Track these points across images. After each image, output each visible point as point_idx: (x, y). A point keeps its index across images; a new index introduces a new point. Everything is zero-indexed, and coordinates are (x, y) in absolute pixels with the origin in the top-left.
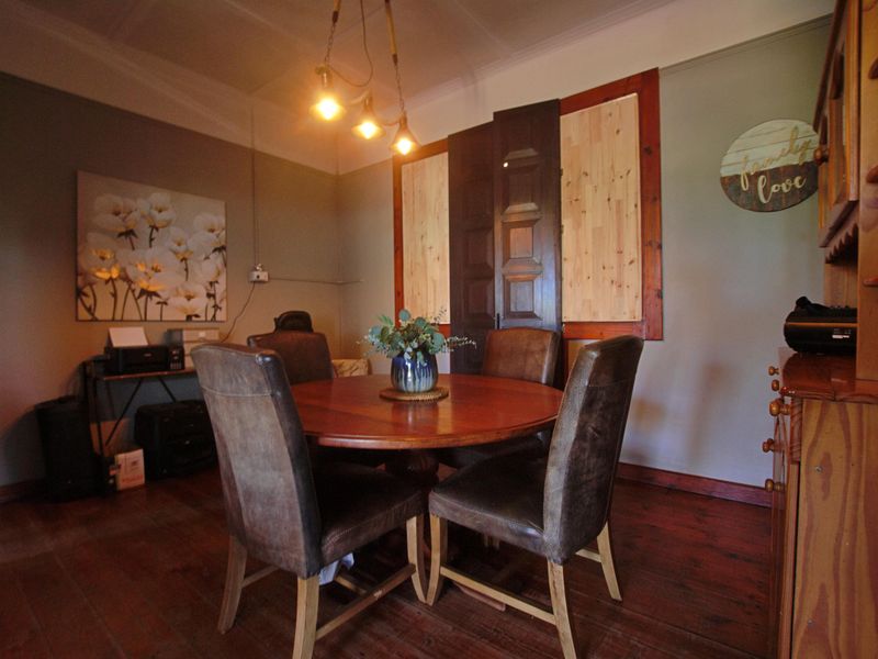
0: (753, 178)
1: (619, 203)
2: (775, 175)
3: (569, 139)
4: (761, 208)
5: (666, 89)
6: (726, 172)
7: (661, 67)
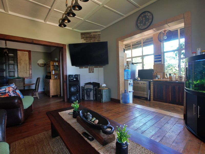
0: (40, 64)
1: (26, 64)
2: (42, 64)
3: (19, 55)
4: (41, 67)
5: (32, 53)
6: (38, 63)
7: (31, 50)
